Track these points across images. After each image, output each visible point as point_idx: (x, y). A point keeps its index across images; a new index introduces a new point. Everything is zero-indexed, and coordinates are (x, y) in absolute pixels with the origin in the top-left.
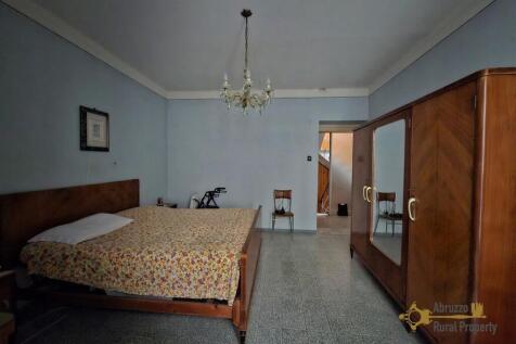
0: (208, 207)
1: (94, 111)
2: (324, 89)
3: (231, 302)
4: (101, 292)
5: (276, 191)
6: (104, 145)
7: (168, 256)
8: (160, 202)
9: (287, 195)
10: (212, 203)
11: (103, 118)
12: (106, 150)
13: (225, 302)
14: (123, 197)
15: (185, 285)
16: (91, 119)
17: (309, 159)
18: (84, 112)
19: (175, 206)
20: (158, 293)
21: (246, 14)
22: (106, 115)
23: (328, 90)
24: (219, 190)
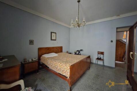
0: (78, 54)
1: (53, 33)
2: (119, 15)
3: (68, 78)
4: (48, 67)
5: (98, 52)
6: (55, 39)
7: (58, 63)
8: (67, 52)
9: (102, 53)
10: (79, 54)
11: (55, 34)
12: (56, 40)
13: (67, 77)
14: (59, 50)
15: (60, 70)
16: (53, 34)
17: (112, 41)
18: (51, 33)
19: (71, 53)
20: (56, 71)
21: (79, 2)
22: (56, 33)
23: (121, 15)
24: (81, 50)
